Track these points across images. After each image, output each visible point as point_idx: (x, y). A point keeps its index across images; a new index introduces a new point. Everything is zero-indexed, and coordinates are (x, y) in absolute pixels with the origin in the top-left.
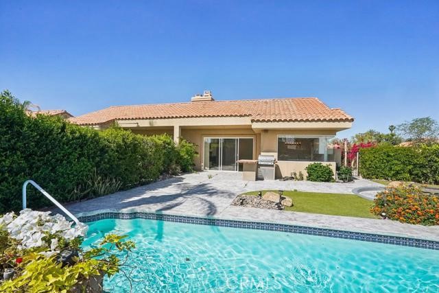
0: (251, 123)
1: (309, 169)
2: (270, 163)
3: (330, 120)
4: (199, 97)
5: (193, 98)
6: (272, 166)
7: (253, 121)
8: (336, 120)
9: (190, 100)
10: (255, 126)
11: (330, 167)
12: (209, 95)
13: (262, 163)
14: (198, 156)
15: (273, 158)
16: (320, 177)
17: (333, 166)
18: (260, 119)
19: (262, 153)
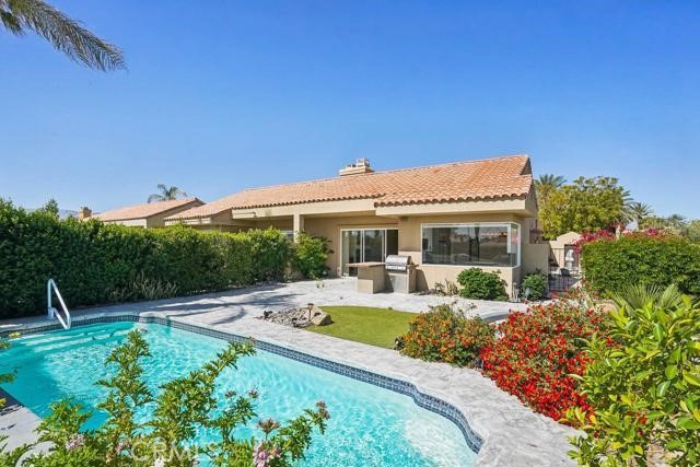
0: (374, 209)
2: (400, 268)
3: (487, 199)
4: (351, 168)
5: (342, 171)
6: (405, 272)
7: (376, 205)
8: (496, 198)
9: (338, 174)
10: (381, 212)
11: (499, 275)
12: (363, 164)
13: (390, 267)
14: (334, 255)
15: (405, 260)
16: (476, 291)
17: (506, 274)
18: (386, 201)
19: (400, 253)
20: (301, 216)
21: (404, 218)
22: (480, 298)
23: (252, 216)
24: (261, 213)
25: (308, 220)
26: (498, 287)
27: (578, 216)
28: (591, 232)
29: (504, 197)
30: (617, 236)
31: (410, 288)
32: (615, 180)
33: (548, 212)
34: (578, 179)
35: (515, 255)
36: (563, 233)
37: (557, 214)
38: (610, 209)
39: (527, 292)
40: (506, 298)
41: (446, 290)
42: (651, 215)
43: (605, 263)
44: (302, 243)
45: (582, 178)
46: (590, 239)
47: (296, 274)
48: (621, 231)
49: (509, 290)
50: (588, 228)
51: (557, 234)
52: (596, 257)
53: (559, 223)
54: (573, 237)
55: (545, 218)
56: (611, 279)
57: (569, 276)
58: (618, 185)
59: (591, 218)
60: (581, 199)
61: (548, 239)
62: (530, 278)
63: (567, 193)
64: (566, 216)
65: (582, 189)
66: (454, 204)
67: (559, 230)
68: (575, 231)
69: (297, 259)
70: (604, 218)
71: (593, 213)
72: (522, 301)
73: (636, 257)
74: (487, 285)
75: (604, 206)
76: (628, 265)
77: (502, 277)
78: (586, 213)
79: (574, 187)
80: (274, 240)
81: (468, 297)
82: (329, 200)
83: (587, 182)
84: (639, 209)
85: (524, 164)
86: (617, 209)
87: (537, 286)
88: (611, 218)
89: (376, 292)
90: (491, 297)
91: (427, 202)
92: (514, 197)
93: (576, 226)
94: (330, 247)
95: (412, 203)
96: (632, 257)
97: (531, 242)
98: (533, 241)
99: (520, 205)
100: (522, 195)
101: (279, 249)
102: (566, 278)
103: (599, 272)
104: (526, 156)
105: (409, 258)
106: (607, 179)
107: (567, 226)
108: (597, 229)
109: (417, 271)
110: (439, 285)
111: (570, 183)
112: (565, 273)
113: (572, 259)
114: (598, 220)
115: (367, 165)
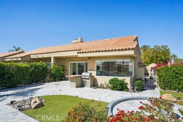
0: (77, 54)
1: (111, 81)
3: (119, 50)
4: (76, 41)
5: (73, 42)
6: (88, 79)
7: (78, 53)
8: (122, 50)
10: (80, 55)
11: (125, 81)
12: (80, 39)
13: (83, 77)
14: (67, 72)
15: (89, 74)
16: (115, 87)
17: (128, 80)
18: (82, 52)
19: (88, 71)
20: (54, 57)
21: (90, 58)
22: (117, 90)
23: (37, 57)
24: (40, 56)
25: (57, 59)
26: (124, 85)
27: (155, 58)
28: (160, 63)
29: (126, 49)
30: (169, 65)
31: (91, 85)
32: (167, 46)
33: (145, 57)
34: (155, 46)
35: (132, 72)
36: (150, 64)
37: (148, 57)
38: (165, 56)
39: (136, 88)
40: (127, 90)
41: (105, 86)
42: (178, 58)
43: (166, 76)
44: (54, 68)
45: (156, 46)
46: (160, 66)
47: (51, 79)
48: (170, 63)
49: (129, 86)
50: (159, 62)
51: (148, 64)
52: (163, 73)
53: (149, 60)
54: (153, 65)
55: (145, 59)
56: (169, 82)
57: (153, 79)
58: (168, 48)
59: (159, 59)
60: (156, 52)
61: (145, 66)
62: (137, 82)
63: (151, 50)
64: (151, 58)
65: (156, 49)
66: (107, 52)
67: (149, 62)
68: (154, 63)
69: (51, 73)
70: (163, 58)
71: (160, 57)
72: (134, 91)
73: (179, 73)
74: (120, 85)
75: (163, 55)
76: (176, 77)
77: (126, 81)
78: (157, 57)
79: (153, 49)
80: (41, 66)
81: (113, 90)
82: (63, 51)
83: (158, 47)
84: (174, 56)
85: (135, 38)
86: (168, 56)
87: (140, 85)
88: (166, 59)
89: (77, 87)
90: (122, 90)
91: (97, 51)
92: (129, 49)
93: (154, 61)
94: (66, 69)
95: (91, 52)
96: (177, 73)
97: (138, 67)
98: (139, 67)
99: (132, 53)
100: (133, 48)
101: (43, 70)
102: (151, 80)
103: (164, 79)
104: (136, 36)
105: (91, 73)
106: (164, 46)
107: (151, 61)
108: (162, 62)
109: (94, 78)
110: (101, 84)
111: (152, 47)
112: (151, 78)
113: (153, 73)
114: (162, 59)
115: (81, 39)
